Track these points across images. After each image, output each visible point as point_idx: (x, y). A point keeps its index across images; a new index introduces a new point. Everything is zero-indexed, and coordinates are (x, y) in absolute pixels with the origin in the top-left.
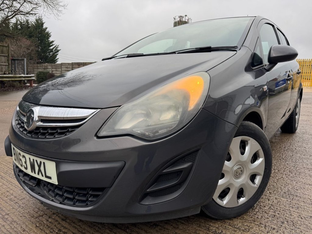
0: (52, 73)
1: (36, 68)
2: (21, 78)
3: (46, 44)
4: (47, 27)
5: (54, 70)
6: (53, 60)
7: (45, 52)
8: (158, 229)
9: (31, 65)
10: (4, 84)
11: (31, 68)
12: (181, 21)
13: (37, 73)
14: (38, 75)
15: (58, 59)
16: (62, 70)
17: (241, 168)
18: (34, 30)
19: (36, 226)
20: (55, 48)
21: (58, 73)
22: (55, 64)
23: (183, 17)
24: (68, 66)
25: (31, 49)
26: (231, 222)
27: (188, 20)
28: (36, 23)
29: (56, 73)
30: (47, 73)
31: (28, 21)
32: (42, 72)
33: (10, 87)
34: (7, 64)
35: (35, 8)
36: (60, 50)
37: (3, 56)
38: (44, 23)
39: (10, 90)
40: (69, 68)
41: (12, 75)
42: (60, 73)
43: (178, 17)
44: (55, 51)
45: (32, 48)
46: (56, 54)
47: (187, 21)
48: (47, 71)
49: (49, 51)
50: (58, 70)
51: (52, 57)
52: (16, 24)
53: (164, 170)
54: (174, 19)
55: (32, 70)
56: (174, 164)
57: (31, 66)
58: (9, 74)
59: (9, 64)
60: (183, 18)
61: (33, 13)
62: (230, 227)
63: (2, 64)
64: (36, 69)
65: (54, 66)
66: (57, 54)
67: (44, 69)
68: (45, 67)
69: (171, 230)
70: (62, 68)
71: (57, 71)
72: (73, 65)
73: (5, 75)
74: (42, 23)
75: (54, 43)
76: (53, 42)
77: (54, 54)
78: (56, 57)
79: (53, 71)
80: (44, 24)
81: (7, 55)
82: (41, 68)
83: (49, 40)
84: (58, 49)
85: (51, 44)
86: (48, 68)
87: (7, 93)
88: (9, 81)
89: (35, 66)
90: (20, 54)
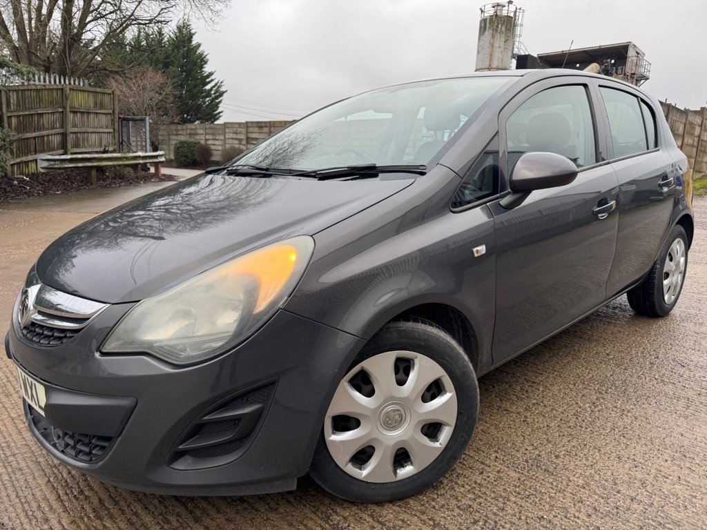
0: (206, 144)
1: (174, 133)
2: (137, 160)
3: (198, 79)
4: (200, 42)
5: (211, 137)
6: (210, 114)
7: (194, 97)
8: (240, 508)
9: (164, 127)
10: (103, 172)
11: (165, 133)
12: (496, 15)
13: (176, 144)
14: (178, 149)
15: (222, 112)
16: (225, 137)
17: (398, 410)
18: (173, 50)
19: (49, 481)
20: (216, 87)
21: (218, 145)
22: (212, 126)
23: (504, 6)
24: (239, 130)
25: (164, 93)
26: (377, 509)
27: (515, 12)
28: (178, 34)
29: (215, 145)
30: (195, 143)
31: (161, 31)
32: (186, 142)
33: (115, 178)
34: (112, 131)
35: (165, 9)
36: (226, 91)
37: (103, 114)
38: (194, 34)
39: (114, 186)
40: (240, 133)
41: (119, 155)
42: (222, 145)
43: (491, 6)
44: (214, 94)
45: (168, 89)
46: (217, 101)
47: (512, 15)
48: (196, 139)
49: (203, 94)
50: (218, 138)
51: (209, 108)
52: (137, 40)
53: (206, 415)
54: (480, 12)
55: (167, 138)
56: (226, 406)
57: (165, 130)
58: (114, 151)
59: (114, 129)
60: (504, 8)
61: (163, 19)
62: (368, 519)
63: (101, 130)
64: (175, 135)
65: (209, 128)
66: (220, 102)
67: (190, 134)
68: (192, 132)
69: (263, 513)
70: (225, 133)
71: (217, 140)
72: (247, 127)
73: (105, 155)
74: (190, 33)
75: (213, 77)
76: (211, 74)
77: (212, 101)
78: (218, 107)
79: (208, 140)
80: (194, 36)
81: (111, 111)
82: (184, 133)
83: (203, 70)
84: (222, 89)
85: (207, 80)
86: (197, 134)
87: (107, 194)
88: (114, 166)
89: (172, 130)
90: (143, 104)
